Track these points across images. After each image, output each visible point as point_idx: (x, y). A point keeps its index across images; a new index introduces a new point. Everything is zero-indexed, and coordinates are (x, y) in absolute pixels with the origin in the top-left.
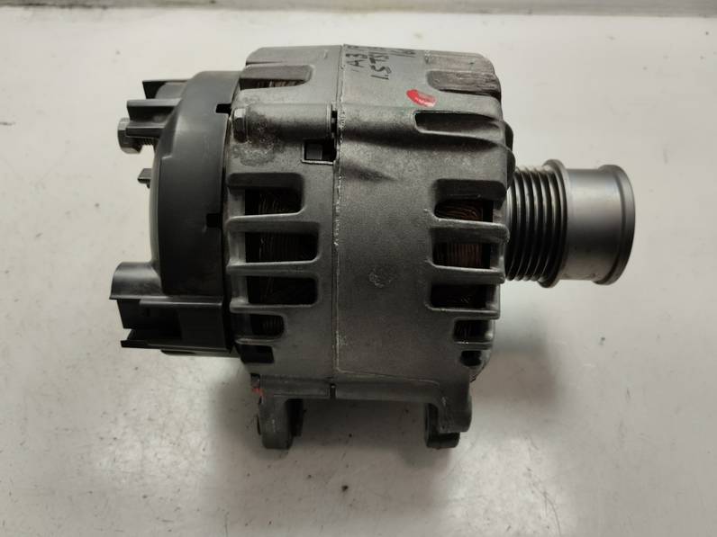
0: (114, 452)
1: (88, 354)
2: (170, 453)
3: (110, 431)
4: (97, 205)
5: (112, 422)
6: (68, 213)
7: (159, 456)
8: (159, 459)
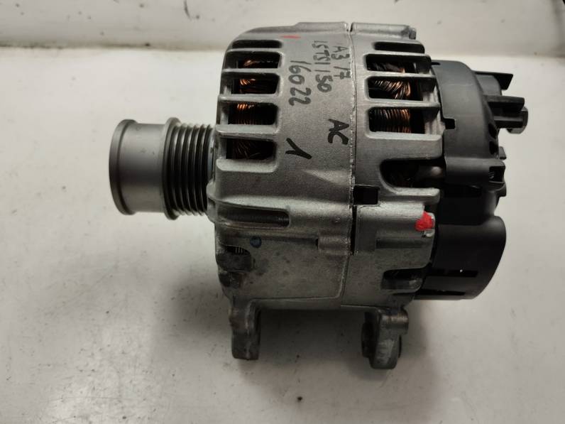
0: (93, 382)
1: (64, 302)
2: (145, 379)
3: (87, 365)
4: (64, 188)
5: (90, 357)
6: (39, 194)
7: (134, 382)
8: (134, 385)
